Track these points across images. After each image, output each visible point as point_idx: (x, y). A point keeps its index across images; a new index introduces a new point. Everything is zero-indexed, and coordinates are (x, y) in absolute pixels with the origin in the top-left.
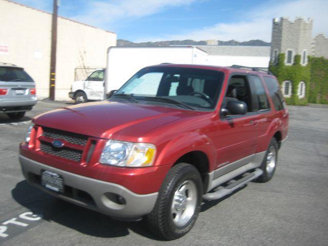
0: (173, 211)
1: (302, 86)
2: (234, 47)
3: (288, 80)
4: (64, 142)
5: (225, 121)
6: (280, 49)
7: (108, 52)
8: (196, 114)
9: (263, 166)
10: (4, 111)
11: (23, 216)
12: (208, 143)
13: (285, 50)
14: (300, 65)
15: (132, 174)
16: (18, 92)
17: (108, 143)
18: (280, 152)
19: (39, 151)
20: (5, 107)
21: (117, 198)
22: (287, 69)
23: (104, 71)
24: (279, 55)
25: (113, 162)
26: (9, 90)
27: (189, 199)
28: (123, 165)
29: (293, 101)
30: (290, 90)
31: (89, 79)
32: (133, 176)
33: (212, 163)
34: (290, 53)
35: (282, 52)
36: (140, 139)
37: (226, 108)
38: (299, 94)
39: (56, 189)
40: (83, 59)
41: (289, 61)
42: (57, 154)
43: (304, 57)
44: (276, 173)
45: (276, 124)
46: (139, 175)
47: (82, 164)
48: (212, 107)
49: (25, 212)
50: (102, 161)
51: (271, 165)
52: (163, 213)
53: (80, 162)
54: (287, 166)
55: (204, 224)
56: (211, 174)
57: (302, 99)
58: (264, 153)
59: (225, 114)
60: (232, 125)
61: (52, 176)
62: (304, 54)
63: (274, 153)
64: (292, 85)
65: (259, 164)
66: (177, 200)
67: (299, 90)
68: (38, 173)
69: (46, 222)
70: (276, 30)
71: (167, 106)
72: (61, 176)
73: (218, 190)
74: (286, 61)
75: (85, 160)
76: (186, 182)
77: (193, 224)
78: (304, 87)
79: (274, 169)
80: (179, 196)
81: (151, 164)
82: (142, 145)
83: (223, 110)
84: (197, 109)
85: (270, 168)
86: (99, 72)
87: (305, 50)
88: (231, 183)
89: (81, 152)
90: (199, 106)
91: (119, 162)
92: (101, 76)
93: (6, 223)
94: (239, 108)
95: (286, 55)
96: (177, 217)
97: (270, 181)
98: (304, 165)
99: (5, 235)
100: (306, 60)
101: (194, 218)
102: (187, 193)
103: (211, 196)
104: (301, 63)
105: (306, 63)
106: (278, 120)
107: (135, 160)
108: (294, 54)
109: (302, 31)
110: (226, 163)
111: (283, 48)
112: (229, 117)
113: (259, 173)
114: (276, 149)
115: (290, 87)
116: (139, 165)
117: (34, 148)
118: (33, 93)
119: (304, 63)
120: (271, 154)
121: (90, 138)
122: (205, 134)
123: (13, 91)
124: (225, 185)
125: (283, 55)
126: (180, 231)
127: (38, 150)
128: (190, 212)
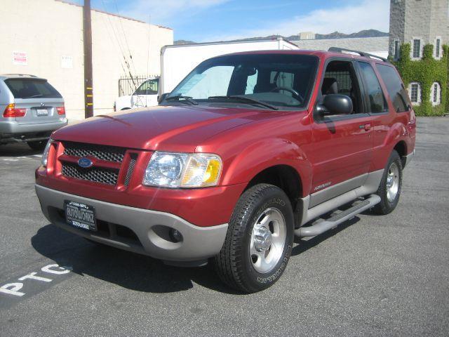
0: (252, 252)
1: (436, 89)
2: (338, 40)
3: (415, 81)
4: (93, 159)
5: (322, 126)
6: (402, 38)
7: (162, 53)
8: (280, 114)
9: (382, 191)
10: (23, 139)
11: (45, 269)
12: (301, 158)
13: (409, 40)
14: (432, 59)
15: (189, 198)
16: (40, 111)
17: (154, 157)
18: (405, 171)
19: (61, 176)
20: (24, 134)
21: (170, 234)
22: (414, 65)
23: (157, 80)
24: (401, 47)
25: (162, 182)
26: (28, 111)
27: (275, 235)
28: (175, 186)
29: (423, 111)
30: (419, 95)
31: (139, 92)
32: (191, 200)
33: (306, 184)
34: (417, 42)
35: (406, 42)
36: (200, 149)
37: (322, 105)
38: (432, 99)
39: (86, 227)
40: (128, 67)
41: (416, 55)
42: (86, 178)
43: (438, 47)
44: (400, 201)
45: (397, 132)
46: (198, 199)
47: (119, 188)
48: (303, 104)
49: (49, 264)
50: (146, 182)
51: (393, 190)
52: (237, 253)
53: (116, 185)
54: (418, 192)
55: (299, 270)
56: (306, 199)
57: (436, 107)
58: (381, 172)
59: (322, 114)
60: (333, 131)
61: (79, 208)
62: (438, 43)
63: (397, 174)
64: (421, 88)
65: (375, 188)
66: (257, 236)
67: (432, 95)
68: (61, 207)
69: (77, 276)
70: (397, 12)
71: (239, 106)
72: (91, 208)
73: (317, 223)
74: (411, 54)
75: (122, 182)
76: (269, 209)
77: (282, 271)
78: (439, 90)
79: (398, 195)
80: (260, 231)
81: (215, 183)
82: (201, 156)
83: (319, 109)
84: (280, 109)
85: (390, 193)
86: (151, 82)
87: (439, 37)
88: (336, 214)
89: (116, 171)
90: (284, 105)
91: (170, 182)
92: (154, 88)
93: (22, 279)
94: (342, 105)
95: (412, 47)
96: (259, 260)
97: (393, 213)
98: (441, 190)
99: (21, 294)
100: (441, 51)
101: (284, 262)
102: (271, 226)
103: (308, 232)
104: (434, 56)
105: (441, 55)
106: (401, 127)
107: (193, 177)
108: (422, 44)
109: (434, 11)
110: (326, 184)
111: (406, 36)
112: (328, 118)
113: (375, 200)
114: (398, 166)
115: (419, 91)
116: (199, 185)
117: (54, 172)
118: (62, 113)
119: (437, 56)
120: (392, 174)
121: (128, 151)
122: (296, 142)
123: (34, 111)
124: (327, 216)
125: (408, 45)
126: (264, 280)
127: (60, 174)
128: (277, 252)
